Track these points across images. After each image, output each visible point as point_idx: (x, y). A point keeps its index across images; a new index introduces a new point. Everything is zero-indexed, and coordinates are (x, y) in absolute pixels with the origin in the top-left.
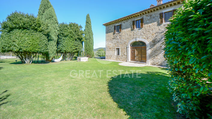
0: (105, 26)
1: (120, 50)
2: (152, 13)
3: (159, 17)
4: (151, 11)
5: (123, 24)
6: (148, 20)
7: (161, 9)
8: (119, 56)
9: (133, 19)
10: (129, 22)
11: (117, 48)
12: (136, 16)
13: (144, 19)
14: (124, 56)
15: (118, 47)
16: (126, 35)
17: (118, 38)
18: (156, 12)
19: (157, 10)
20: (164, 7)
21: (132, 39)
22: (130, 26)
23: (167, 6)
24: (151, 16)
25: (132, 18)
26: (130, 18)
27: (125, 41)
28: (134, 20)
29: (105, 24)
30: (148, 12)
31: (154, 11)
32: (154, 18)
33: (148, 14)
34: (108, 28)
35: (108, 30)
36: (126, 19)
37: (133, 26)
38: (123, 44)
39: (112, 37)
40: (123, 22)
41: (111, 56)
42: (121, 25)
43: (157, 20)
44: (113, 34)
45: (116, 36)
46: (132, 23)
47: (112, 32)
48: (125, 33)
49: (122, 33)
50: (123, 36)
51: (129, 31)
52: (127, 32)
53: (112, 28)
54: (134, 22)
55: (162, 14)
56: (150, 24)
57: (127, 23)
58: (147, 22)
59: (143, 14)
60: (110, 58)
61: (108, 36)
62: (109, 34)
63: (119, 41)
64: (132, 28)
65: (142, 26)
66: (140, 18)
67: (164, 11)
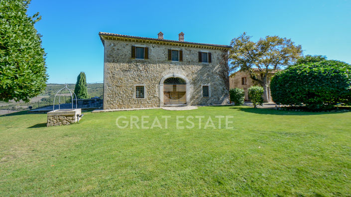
1: (146, 90)
2: (191, 49)
3: (198, 55)
4: (192, 47)
5: (152, 49)
6: (188, 55)
7: (200, 47)
8: (145, 98)
9: (169, 47)
10: (162, 49)
11: (138, 85)
13: (183, 53)
14: (154, 99)
15: (141, 85)
16: (158, 67)
17: (141, 69)
18: (195, 49)
19: (197, 47)
20: (202, 47)
21: (167, 74)
22: (163, 55)
23: (205, 48)
24: (190, 51)
25: (168, 44)
26: (164, 44)
27: (155, 75)
28: (169, 49)
30: (189, 46)
31: (194, 47)
32: (193, 54)
33: (187, 48)
34: (115, 45)
35: (114, 49)
36: (158, 43)
37: (169, 56)
38: (152, 80)
39: (126, 65)
40: (151, 45)
41: (123, 101)
42: (147, 49)
43: (196, 58)
44: (127, 60)
45: (137, 65)
46: (167, 52)
47: (126, 55)
48: (155, 63)
49: (149, 63)
50: (152, 67)
51: (162, 62)
52: (159, 62)
53: (124, 47)
54: (170, 51)
55: (200, 53)
56: (190, 60)
57: (159, 49)
58: (186, 56)
59: (183, 46)
60: (120, 106)
61: (113, 62)
62: (116, 57)
63: (143, 74)
64: (167, 59)
65: (181, 59)
66: (179, 49)
67: (202, 51)
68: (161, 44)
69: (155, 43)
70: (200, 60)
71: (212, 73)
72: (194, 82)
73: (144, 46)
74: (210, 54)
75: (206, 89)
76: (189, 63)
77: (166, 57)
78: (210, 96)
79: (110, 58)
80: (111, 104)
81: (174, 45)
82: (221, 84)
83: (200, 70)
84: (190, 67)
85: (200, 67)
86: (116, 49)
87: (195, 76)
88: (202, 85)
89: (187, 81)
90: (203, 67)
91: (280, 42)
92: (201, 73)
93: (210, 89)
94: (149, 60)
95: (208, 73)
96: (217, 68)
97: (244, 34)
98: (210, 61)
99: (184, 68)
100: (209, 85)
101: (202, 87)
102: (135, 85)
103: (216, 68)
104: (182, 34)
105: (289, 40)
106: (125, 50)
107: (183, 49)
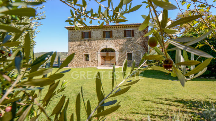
0: (67, 29)
1: (90, 56)
3: (123, 32)
4: (119, 27)
5: (93, 32)
6: (116, 33)
7: (125, 27)
8: (89, 61)
9: (103, 30)
10: (99, 31)
12: (106, 28)
13: (113, 32)
14: (95, 62)
15: (87, 53)
16: (97, 43)
17: (87, 44)
18: (121, 29)
19: (123, 27)
20: (127, 27)
21: (103, 46)
22: (100, 35)
23: (129, 27)
24: (118, 30)
25: (102, 28)
26: (100, 28)
27: (95, 47)
29: (68, 27)
30: (116, 27)
31: (120, 27)
32: (120, 32)
33: (115, 29)
34: (73, 33)
35: (73, 34)
36: (96, 28)
37: (103, 35)
38: (93, 50)
39: (79, 43)
40: (93, 30)
41: (77, 63)
42: (90, 32)
43: (122, 35)
44: (80, 40)
45: (85, 42)
46: (102, 33)
47: (79, 37)
48: (95, 40)
49: (92, 40)
50: (93, 42)
51: (99, 39)
52: (97, 39)
53: (78, 33)
54: (104, 32)
55: (125, 31)
56: (117, 36)
57: (97, 31)
58: (115, 34)
59: (112, 28)
60: (76, 65)
61: (73, 41)
62: (74, 39)
63: (88, 47)
64: (102, 37)
65: (112, 36)
66: (110, 30)
67: (127, 29)
68: (98, 28)
69: (94, 28)
70: (125, 36)
71: (135, 44)
72: (121, 51)
73: (89, 31)
74: (133, 31)
75: (130, 55)
76: (117, 38)
77: (102, 36)
79: (71, 39)
80: (72, 64)
82: (142, 51)
83: (125, 42)
84: (118, 41)
85: (125, 40)
86: (74, 34)
87: (121, 46)
88: (127, 53)
89: (116, 50)
90: (127, 41)
92: (126, 44)
93: (133, 55)
94: (91, 39)
95: (132, 44)
98: (133, 36)
99: (114, 42)
100: (132, 52)
101: (127, 54)
102: (84, 54)
103: (138, 40)
106: (78, 34)
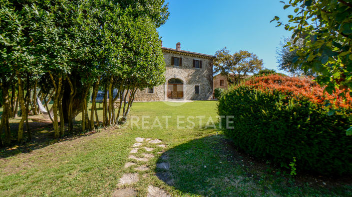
3: (192, 62)
4: (188, 55)
6: (185, 61)
7: (194, 56)
8: (154, 93)
10: (167, 56)
13: (182, 60)
19: (192, 56)
20: (196, 56)
21: (171, 75)
22: (168, 60)
23: (198, 57)
24: (187, 58)
25: (172, 53)
26: (169, 52)
28: (173, 56)
32: (189, 61)
33: (185, 56)
37: (172, 62)
43: (191, 64)
46: (170, 59)
54: (173, 58)
55: (194, 61)
56: (186, 65)
57: (165, 56)
58: (184, 63)
64: (171, 64)
65: (181, 65)
66: (179, 57)
67: (196, 59)
68: (167, 52)
70: (194, 66)
71: (202, 76)
72: (190, 82)
74: (201, 62)
75: (197, 88)
76: (186, 67)
78: (200, 93)
81: (176, 53)
82: (207, 85)
83: (194, 73)
84: (187, 71)
85: (193, 71)
87: (190, 78)
89: (184, 81)
90: (195, 71)
91: (249, 56)
92: (194, 76)
93: (200, 88)
95: (199, 75)
96: (205, 72)
97: (225, 48)
98: (201, 67)
99: (182, 71)
100: (199, 85)
101: (194, 86)
104: (178, 44)
105: (255, 55)
107: (182, 57)
